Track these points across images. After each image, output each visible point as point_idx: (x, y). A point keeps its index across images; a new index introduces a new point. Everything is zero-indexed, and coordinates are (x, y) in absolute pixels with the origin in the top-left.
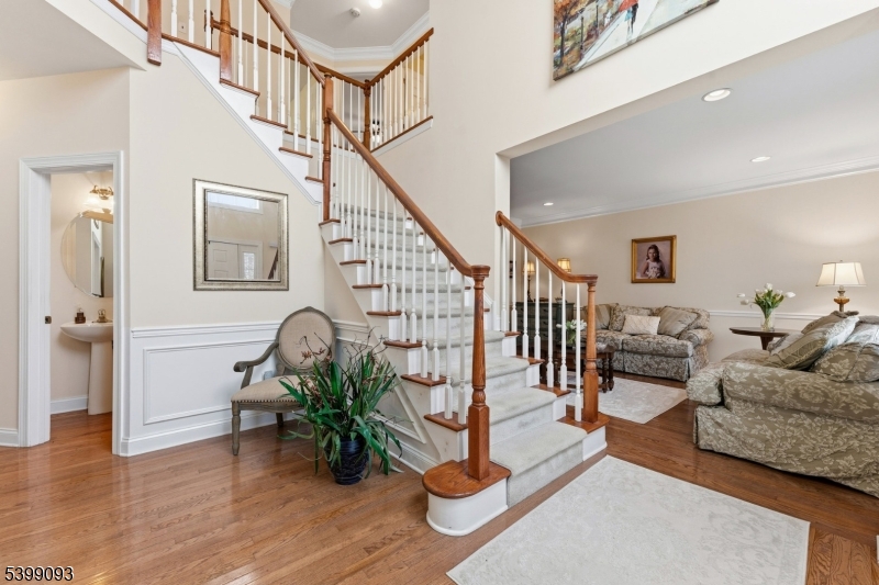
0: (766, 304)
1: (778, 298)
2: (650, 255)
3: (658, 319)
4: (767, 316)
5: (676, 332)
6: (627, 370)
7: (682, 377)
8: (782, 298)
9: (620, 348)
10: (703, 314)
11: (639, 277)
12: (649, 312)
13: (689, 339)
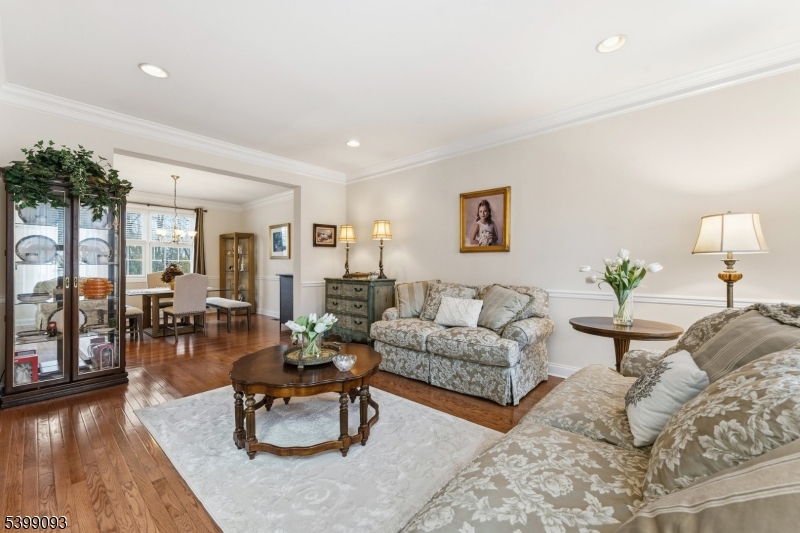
0: (620, 282)
1: (637, 273)
2: (481, 215)
3: (479, 303)
4: (621, 302)
5: (499, 324)
6: (433, 382)
7: (501, 399)
8: (643, 273)
9: (424, 349)
10: (539, 297)
11: (468, 244)
12: (474, 293)
13: (515, 336)
